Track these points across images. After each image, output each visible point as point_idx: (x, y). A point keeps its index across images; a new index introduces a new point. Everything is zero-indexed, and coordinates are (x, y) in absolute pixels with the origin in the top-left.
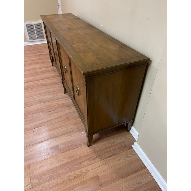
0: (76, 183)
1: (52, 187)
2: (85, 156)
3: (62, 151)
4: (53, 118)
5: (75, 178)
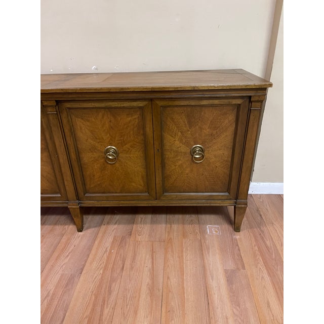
2: (256, 240)
3: (240, 267)
4: (150, 266)
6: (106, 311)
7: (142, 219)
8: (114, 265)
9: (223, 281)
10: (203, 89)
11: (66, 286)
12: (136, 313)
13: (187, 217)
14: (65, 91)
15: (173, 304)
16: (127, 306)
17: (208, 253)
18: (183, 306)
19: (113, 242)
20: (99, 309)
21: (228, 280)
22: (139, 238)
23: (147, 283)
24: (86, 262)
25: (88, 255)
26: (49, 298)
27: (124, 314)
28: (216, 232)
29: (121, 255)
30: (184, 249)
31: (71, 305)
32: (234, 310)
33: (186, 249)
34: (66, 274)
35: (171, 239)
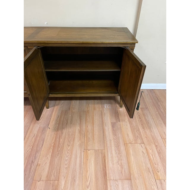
0: (143, 118)
1: (145, 131)
3: (118, 121)
4: (79, 122)
5: (140, 118)
6: (61, 140)
7: (74, 102)
8: (63, 122)
9: (110, 126)
10: (107, 43)
11: (42, 131)
12: (74, 140)
13: (96, 101)
14: (39, 42)
15: (89, 136)
16: (70, 138)
17: (105, 116)
18: (94, 137)
19: (61, 112)
20: (58, 139)
21: (112, 127)
22: (74, 111)
23: (78, 129)
24: (50, 121)
25: (51, 119)
26: (35, 137)
27: (69, 141)
28: (109, 107)
29: (66, 118)
30: (94, 115)
31: (46, 139)
32: (114, 137)
33: (95, 114)
34: (41, 127)
35: (88, 110)
